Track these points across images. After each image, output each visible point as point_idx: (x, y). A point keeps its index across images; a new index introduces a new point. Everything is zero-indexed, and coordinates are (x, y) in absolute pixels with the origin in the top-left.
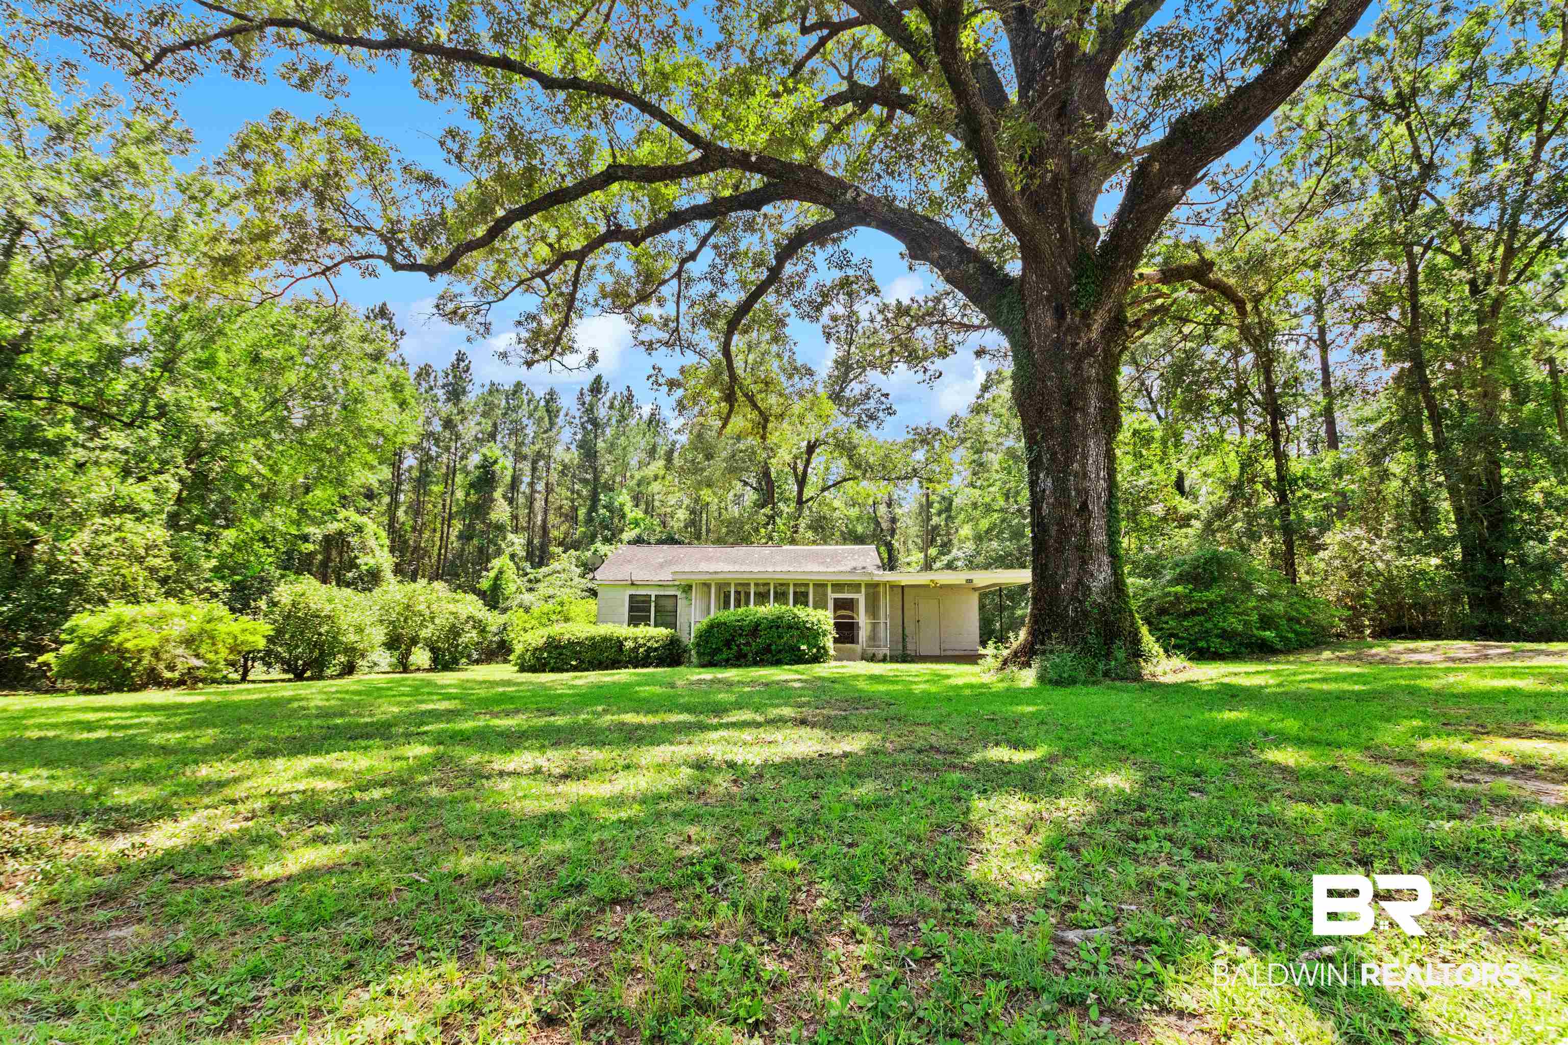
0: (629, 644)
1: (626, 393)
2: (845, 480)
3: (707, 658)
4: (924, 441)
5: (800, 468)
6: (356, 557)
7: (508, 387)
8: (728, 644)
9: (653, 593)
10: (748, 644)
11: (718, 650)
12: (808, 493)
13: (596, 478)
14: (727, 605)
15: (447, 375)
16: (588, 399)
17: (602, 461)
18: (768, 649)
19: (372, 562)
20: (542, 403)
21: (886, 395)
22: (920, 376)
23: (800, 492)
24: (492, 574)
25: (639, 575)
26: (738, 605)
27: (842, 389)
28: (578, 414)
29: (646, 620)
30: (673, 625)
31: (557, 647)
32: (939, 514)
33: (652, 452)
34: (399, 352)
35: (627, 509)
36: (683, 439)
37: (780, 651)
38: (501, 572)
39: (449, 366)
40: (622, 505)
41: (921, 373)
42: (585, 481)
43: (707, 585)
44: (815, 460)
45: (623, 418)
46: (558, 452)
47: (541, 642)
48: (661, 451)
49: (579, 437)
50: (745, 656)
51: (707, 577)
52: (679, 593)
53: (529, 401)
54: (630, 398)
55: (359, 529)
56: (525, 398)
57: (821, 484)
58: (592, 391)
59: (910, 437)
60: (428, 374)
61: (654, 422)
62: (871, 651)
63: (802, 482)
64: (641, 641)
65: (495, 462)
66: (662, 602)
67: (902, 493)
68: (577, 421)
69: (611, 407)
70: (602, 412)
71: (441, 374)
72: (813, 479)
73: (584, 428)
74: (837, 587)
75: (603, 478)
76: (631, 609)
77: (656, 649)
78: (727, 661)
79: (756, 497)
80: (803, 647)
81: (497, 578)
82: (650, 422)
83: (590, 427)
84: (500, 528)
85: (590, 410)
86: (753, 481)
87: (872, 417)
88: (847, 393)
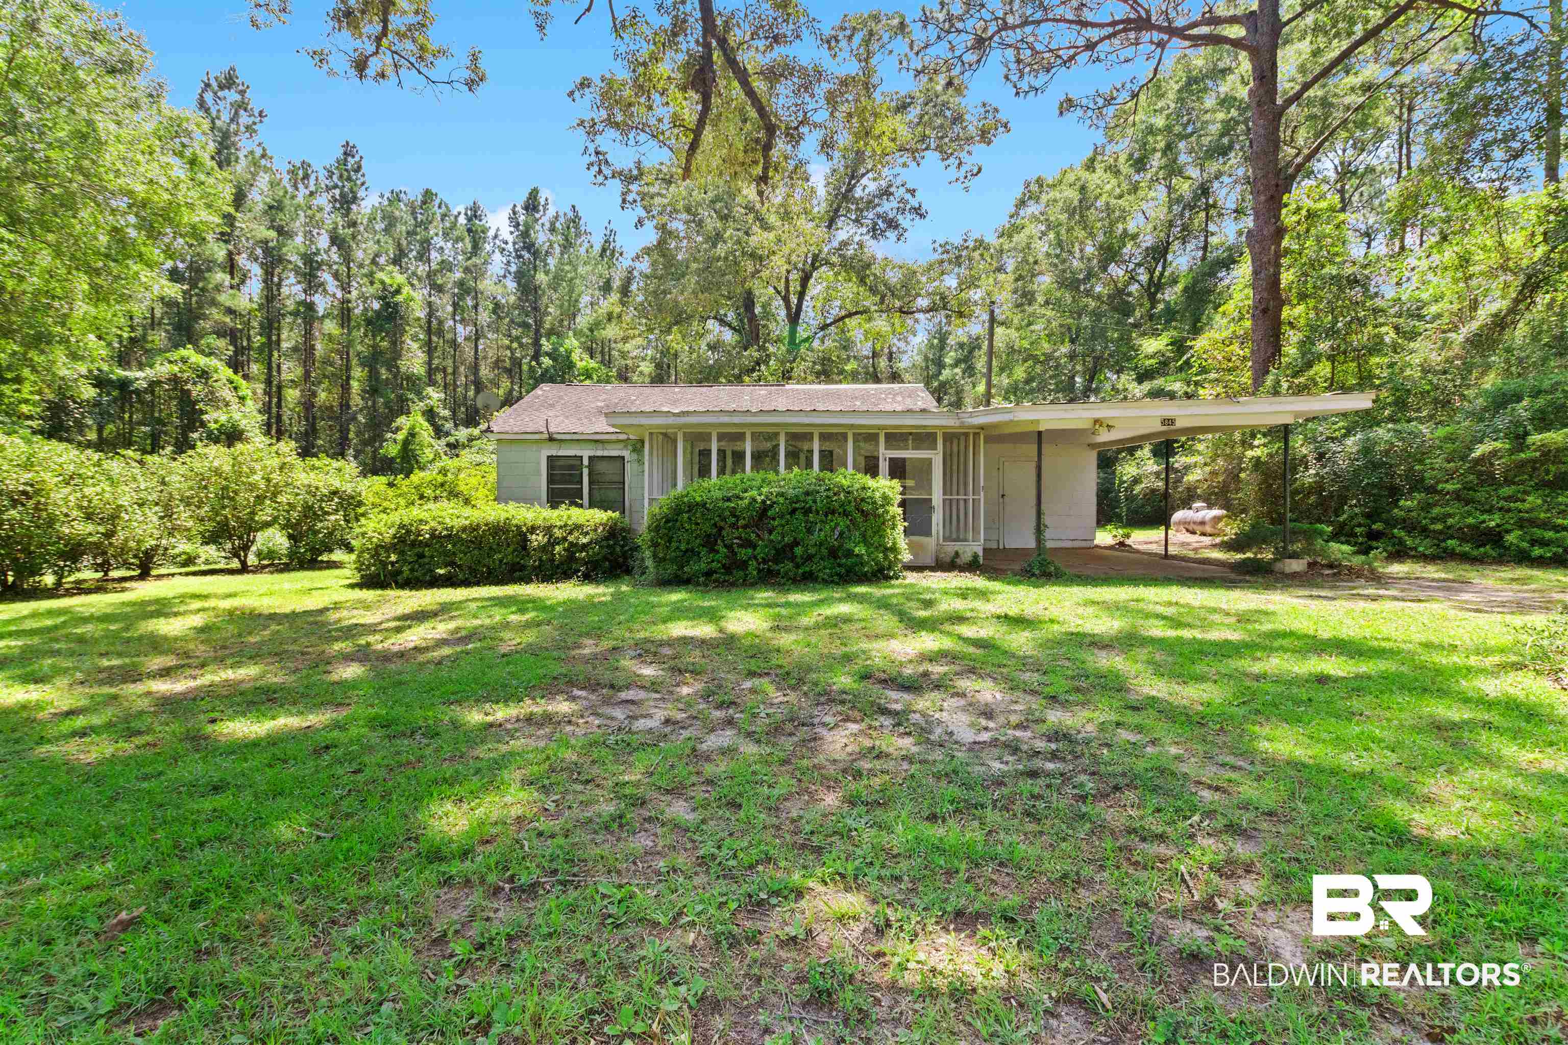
0: (537, 539)
1: (571, 214)
2: (850, 315)
3: (672, 569)
4: (958, 261)
5: (794, 300)
6: (202, 412)
7: (414, 194)
8: (710, 542)
9: (586, 453)
10: (748, 544)
11: (690, 554)
12: (802, 333)
13: (539, 323)
14: (704, 472)
15: (331, 174)
16: (522, 219)
17: (545, 300)
18: (783, 552)
19: (223, 418)
20: (462, 220)
21: (912, 192)
22: (953, 173)
23: (793, 333)
24: (401, 436)
25: (561, 425)
26: (722, 471)
27: (850, 189)
28: (510, 239)
29: (574, 498)
30: (618, 504)
31: (413, 544)
32: (956, 364)
33: (607, 288)
34: (257, 139)
35: (575, 357)
36: (644, 266)
37: (810, 558)
38: (412, 434)
39: (333, 161)
40: (569, 352)
41: (953, 168)
42: (525, 325)
43: (668, 438)
44: (815, 289)
45: (567, 245)
46: (487, 285)
47: (388, 535)
48: (616, 284)
49: (513, 268)
50: (744, 565)
51: (671, 420)
52: (626, 453)
53: (444, 216)
54: (575, 220)
55: (204, 375)
56: (439, 213)
57: (820, 320)
58: (526, 208)
59: (937, 257)
60: (306, 177)
61: (608, 252)
62: (951, 548)
63: (794, 318)
64: (558, 533)
65: (398, 292)
66: (601, 467)
67: (901, 344)
68: (510, 247)
69: (553, 230)
70: (541, 237)
71: (322, 174)
72: (810, 315)
73: (519, 257)
74: (895, 438)
75: (548, 322)
76: (551, 479)
77: (584, 547)
78: (708, 574)
79: (737, 337)
80: (860, 550)
81: (406, 443)
82: (604, 250)
83: (527, 255)
84: (413, 382)
85: (525, 234)
86: (731, 316)
87: (892, 224)
88: (858, 192)
